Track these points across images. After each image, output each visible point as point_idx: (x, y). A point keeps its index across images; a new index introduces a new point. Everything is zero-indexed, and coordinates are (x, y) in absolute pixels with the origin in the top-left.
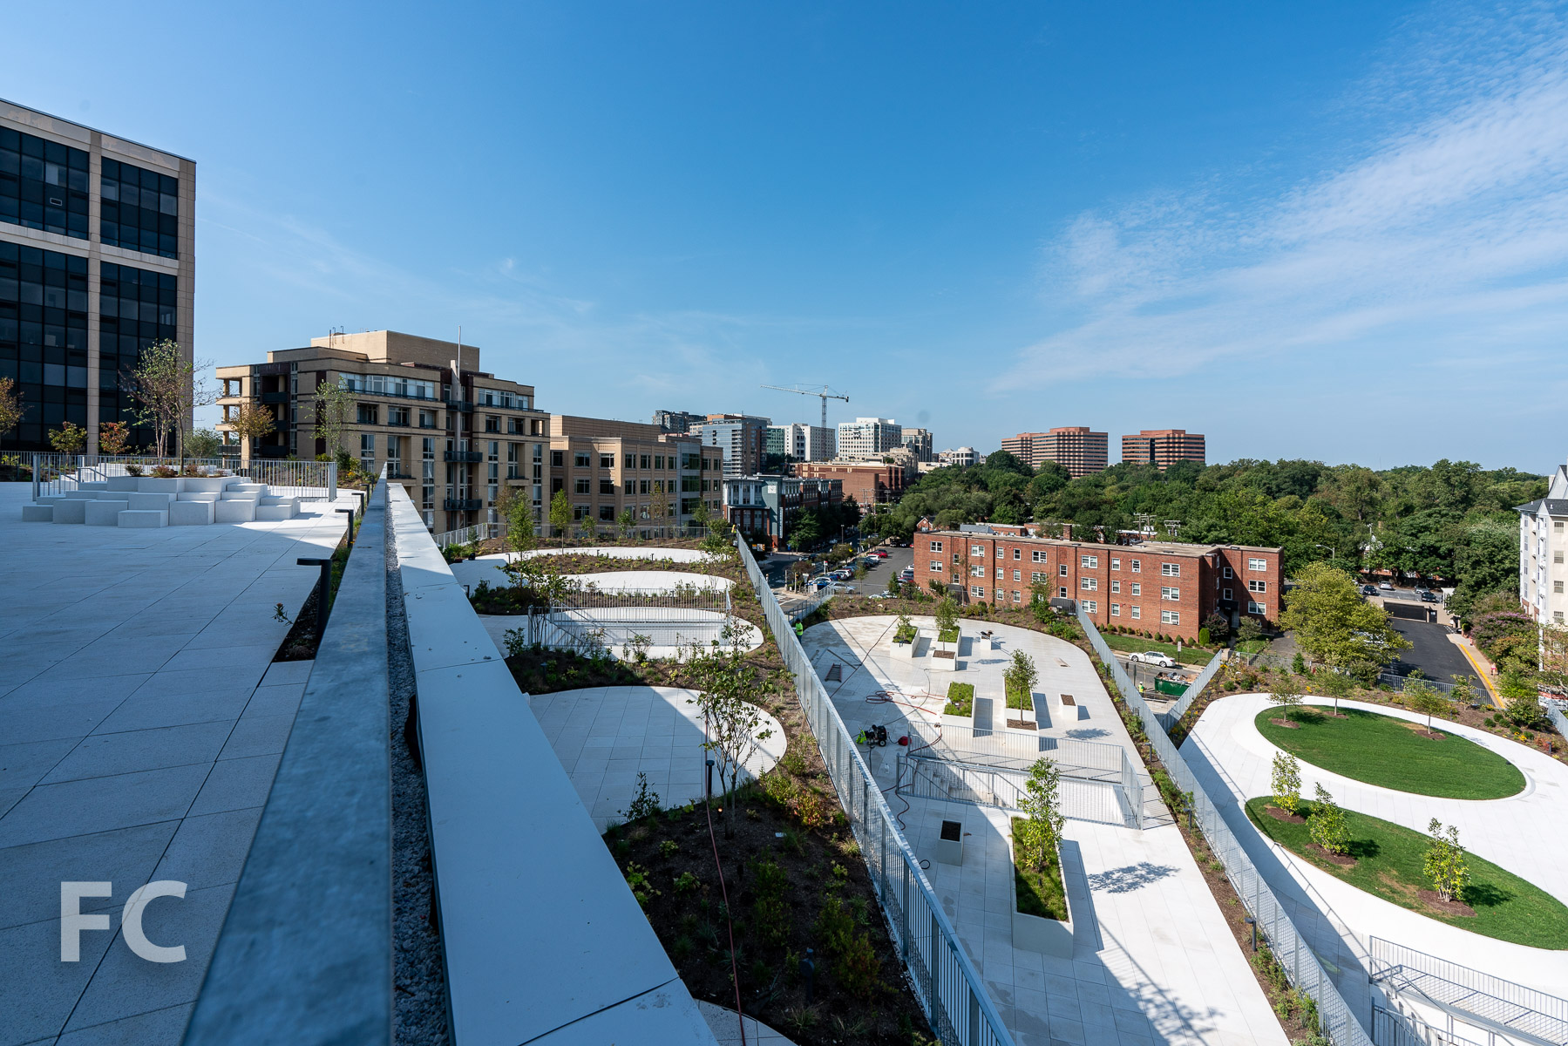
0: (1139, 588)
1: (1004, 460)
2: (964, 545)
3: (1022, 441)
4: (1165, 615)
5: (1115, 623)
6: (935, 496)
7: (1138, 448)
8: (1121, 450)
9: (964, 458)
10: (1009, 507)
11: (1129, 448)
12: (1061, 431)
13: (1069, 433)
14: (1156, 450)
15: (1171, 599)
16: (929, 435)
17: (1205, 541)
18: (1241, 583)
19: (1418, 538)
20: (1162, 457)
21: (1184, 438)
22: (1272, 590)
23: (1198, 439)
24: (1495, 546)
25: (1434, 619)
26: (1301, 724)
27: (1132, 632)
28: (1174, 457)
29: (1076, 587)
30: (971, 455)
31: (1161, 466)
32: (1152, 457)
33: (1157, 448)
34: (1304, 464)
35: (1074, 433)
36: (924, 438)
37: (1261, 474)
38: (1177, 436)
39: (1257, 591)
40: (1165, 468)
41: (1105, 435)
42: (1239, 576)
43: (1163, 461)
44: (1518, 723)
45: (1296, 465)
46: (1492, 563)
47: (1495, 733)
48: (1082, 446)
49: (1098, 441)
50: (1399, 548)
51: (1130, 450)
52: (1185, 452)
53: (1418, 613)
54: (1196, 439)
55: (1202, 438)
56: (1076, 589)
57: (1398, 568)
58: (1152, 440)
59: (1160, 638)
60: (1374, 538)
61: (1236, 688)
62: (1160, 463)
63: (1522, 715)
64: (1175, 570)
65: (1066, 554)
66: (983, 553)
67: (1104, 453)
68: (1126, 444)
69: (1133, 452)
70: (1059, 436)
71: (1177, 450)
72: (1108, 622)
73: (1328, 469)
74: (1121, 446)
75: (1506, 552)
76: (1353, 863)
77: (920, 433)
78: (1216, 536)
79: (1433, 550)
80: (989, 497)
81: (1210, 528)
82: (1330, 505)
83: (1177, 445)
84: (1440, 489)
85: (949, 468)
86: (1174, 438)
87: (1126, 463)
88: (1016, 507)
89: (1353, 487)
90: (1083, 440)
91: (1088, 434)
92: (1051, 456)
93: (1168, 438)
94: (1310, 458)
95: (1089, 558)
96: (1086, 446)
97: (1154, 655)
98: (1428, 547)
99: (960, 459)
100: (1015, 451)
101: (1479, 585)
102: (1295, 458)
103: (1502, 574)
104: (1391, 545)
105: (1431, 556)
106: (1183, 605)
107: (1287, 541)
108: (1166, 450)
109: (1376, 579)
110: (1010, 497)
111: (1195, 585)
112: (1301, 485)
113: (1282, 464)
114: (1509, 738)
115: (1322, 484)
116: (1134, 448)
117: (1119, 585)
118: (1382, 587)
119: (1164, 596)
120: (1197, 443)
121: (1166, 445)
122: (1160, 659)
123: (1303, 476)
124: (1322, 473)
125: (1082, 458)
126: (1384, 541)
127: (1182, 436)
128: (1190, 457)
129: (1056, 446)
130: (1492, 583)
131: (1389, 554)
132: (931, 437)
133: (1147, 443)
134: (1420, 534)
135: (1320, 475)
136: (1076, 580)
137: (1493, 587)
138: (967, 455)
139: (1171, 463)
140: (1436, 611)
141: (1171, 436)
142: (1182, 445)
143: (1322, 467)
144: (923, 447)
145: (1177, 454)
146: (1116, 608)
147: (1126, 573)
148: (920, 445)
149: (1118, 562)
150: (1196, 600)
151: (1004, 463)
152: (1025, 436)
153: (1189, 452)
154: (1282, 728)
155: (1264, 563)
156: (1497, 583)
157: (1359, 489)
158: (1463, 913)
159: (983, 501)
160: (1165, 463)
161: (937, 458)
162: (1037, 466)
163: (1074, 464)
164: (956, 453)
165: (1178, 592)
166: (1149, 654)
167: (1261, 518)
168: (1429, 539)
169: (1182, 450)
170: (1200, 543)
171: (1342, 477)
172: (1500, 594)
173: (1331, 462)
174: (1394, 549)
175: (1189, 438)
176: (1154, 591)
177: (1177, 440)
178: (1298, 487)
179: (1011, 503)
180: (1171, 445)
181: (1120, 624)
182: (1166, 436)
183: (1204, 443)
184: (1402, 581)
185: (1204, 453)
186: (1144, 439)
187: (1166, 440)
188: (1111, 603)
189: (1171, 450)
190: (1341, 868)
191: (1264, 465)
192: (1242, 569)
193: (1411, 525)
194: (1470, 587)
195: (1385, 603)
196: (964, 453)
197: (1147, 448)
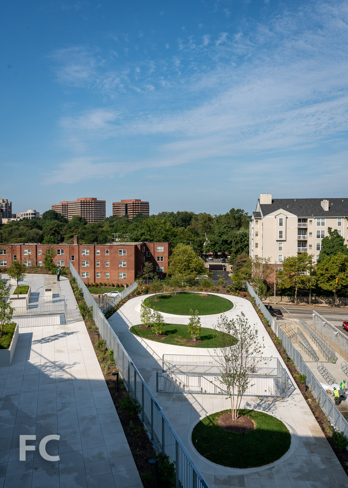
0: (108, 263)
1: (52, 215)
2: (19, 250)
3: (63, 205)
4: (120, 274)
5: (98, 282)
6: (9, 233)
7: (120, 208)
8: (112, 210)
9: (31, 216)
10: (52, 237)
11: (116, 209)
12: (83, 200)
13: (87, 201)
14: (128, 209)
15: (123, 266)
16: (9, 203)
17: (140, 241)
18: (154, 258)
19: (221, 237)
20: (131, 213)
21: (140, 204)
22: (166, 260)
23: (146, 204)
24: (242, 236)
25: (225, 269)
26: (162, 300)
27: (106, 285)
28: (136, 213)
29: (79, 266)
30: (35, 214)
31: (130, 217)
32: (126, 213)
33: (128, 208)
34: (186, 213)
35: (89, 201)
36: (6, 205)
37: (170, 218)
38: (137, 202)
39: (160, 261)
40: (132, 218)
41: (104, 202)
42: (153, 255)
43: (131, 215)
44: (236, 289)
45: (184, 214)
46: (241, 242)
47: (229, 295)
48: (93, 208)
49: (101, 205)
50: (215, 242)
51: (116, 210)
52: (140, 210)
53: (220, 267)
54: (145, 204)
55: (148, 203)
56: (79, 267)
57: (215, 250)
58: (126, 205)
59: (118, 286)
60: (207, 239)
61: (141, 293)
62: (130, 216)
63: (237, 286)
64: (124, 252)
65: (74, 250)
66: (30, 253)
67: (104, 211)
68: (115, 206)
69: (118, 211)
70: (81, 202)
71: (137, 209)
72: (95, 282)
73: (196, 215)
74: (112, 208)
75: (245, 238)
76: (166, 337)
77: (3, 201)
78: (144, 238)
79: (225, 242)
80: (41, 232)
81: (143, 234)
82: (195, 229)
83: (137, 207)
84: (232, 220)
85: (21, 220)
86: (136, 204)
87: (114, 216)
88: (56, 236)
89: (203, 221)
90: (94, 204)
91: (96, 201)
92: (78, 213)
93: (133, 204)
94: (189, 211)
95: (85, 250)
96: (95, 208)
97: (114, 292)
98: (225, 241)
99: (28, 216)
100: (59, 211)
101: (237, 252)
102: (183, 211)
103: (244, 247)
104: (212, 241)
105: (226, 244)
106: (128, 269)
107: (174, 239)
108: (132, 209)
109: (207, 256)
110: (53, 231)
111: (133, 259)
112: (185, 222)
113: (178, 213)
114: (233, 295)
115: (193, 221)
116: (118, 209)
117: (99, 263)
118: (209, 259)
119: (119, 265)
120: (146, 205)
121: (132, 207)
122: (116, 294)
123: (186, 218)
124: (193, 216)
125: (93, 214)
126: (210, 239)
127: (139, 202)
128: (143, 213)
129: (80, 208)
130: (241, 250)
131: (212, 245)
132: (11, 204)
133: (124, 206)
134: (222, 236)
135: (192, 218)
136: (79, 262)
137: (242, 252)
138: (32, 214)
139: (135, 216)
140: (226, 266)
141: (135, 202)
142: (139, 207)
143: (193, 214)
144: (6, 210)
145: (137, 211)
146: (98, 274)
147: (103, 256)
148: (4, 208)
149: (98, 251)
150: (133, 266)
151: (53, 217)
152: (64, 203)
153: (143, 210)
154: (154, 302)
155: (163, 248)
156: (243, 250)
157: (205, 222)
158: (199, 343)
159: (37, 234)
160: (132, 216)
161: (15, 216)
162: (70, 218)
163: (90, 217)
164: (26, 213)
165: (125, 263)
166: (113, 292)
167: (164, 230)
168: (225, 237)
169: (139, 209)
170: (138, 242)
171: (199, 218)
172: (244, 254)
173: (197, 213)
174: (213, 243)
175: (142, 204)
176: (115, 263)
177: (137, 205)
178: (184, 223)
179: (53, 234)
180: (135, 207)
181: (100, 282)
182: (132, 202)
183: (149, 206)
184: (216, 256)
185: (149, 210)
186: (122, 204)
187: (132, 205)
188: (96, 272)
189: (135, 209)
190: (161, 339)
191: (172, 214)
192: (154, 252)
193: (219, 232)
194: (235, 253)
195: (210, 265)
196: (31, 213)
197: (124, 208)
